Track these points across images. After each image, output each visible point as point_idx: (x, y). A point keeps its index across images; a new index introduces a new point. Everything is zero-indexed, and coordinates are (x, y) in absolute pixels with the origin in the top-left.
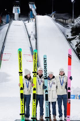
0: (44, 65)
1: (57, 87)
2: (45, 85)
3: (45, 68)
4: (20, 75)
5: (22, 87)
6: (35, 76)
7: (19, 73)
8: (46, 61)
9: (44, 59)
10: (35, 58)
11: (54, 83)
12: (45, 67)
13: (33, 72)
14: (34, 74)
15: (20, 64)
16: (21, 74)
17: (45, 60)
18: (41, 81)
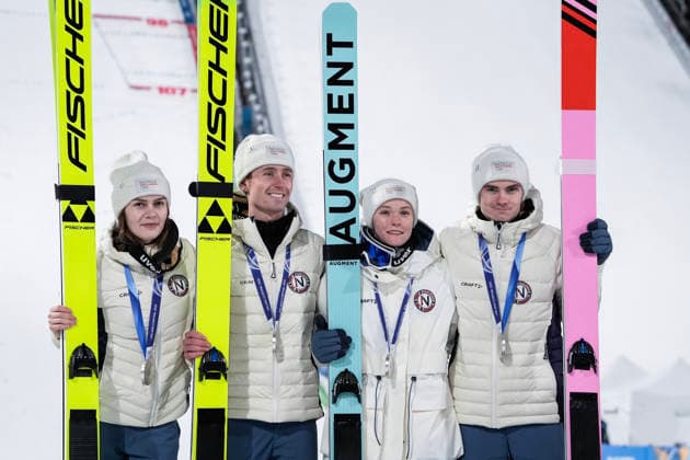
0: (331, 110)
1: (454, 341)
2: (333, 324)
3: (333, 145)
4: (68, 216)
5: (84, 348)
6: (215, 222)
7: (63, 192)
8: (347, 66)
9: (331, 44)
10: (218, 38)
11: (426, 302)
12: (339, 137)
13: (197, 190)
14: (207, 202)
15: (75, 106)
16: (79, 210)
17: (340, 55)
18: (287, 277)
